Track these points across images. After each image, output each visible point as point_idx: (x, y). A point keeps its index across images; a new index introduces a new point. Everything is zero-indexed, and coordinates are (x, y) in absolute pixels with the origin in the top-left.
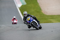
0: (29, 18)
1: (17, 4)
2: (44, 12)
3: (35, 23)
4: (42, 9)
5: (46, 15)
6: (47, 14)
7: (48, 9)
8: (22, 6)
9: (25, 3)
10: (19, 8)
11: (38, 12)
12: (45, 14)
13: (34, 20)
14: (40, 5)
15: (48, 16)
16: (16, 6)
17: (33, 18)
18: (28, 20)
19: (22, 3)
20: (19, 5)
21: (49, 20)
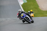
0: (22, 14)
1: (20, 2)
2: (41, 8)
3: (27, 18)
4: (39, 6)
5: (42, 11)
6: (44, 10)
7: (44, 6)
8: (24, 3)
9: (26, 2)
10: (21, 5)
11: (36, 8)
12: (42, 9)
13: (27, 16)
14: (38, 2)
15: (44, 11)
16: (19, 4)
17: (26, 14)
18: (22, 16)
19: (24, 1)
20: (21, 3)
21: (45, 14)
